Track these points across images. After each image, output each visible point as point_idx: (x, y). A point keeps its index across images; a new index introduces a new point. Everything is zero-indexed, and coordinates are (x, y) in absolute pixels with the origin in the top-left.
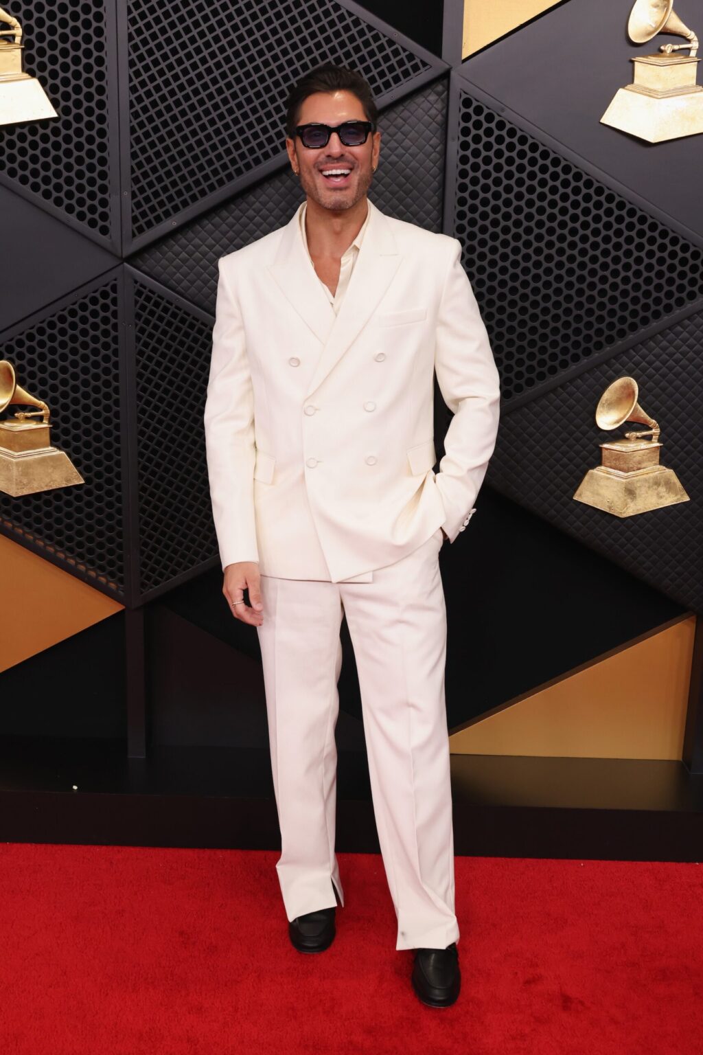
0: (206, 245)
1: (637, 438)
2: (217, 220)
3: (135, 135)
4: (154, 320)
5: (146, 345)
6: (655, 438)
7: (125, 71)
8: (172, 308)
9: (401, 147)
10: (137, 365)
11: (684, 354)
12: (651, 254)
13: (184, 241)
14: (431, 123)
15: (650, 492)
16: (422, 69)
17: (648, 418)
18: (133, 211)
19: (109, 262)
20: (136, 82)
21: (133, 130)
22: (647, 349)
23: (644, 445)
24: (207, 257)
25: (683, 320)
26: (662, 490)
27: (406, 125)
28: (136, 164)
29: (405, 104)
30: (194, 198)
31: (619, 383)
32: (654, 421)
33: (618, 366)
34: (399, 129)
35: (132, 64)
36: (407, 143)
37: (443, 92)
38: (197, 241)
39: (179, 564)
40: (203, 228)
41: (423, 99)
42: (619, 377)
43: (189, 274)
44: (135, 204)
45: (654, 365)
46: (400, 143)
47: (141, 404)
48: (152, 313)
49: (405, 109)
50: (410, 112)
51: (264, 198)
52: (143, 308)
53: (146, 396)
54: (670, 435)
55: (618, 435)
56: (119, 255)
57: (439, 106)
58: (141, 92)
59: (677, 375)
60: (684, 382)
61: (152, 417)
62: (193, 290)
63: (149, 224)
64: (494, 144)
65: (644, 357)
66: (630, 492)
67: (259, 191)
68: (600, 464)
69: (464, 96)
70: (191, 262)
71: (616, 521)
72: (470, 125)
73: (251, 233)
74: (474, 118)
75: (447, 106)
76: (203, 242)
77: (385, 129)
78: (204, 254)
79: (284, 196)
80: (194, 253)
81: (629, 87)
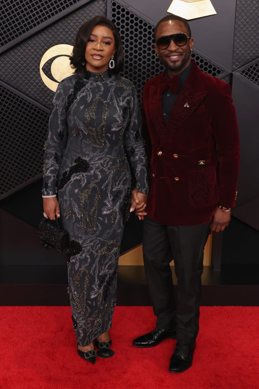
0: (12, 61)
2: (16, 51)
14: (100, 12)
24: (12, 66)
27: (91, 13)
29: (90, 5)
30: (6, 42)
34: (88, 15)
37: (105, 0)
38: (8, 59)
39: (4, 190)
40: (10, 54)
41: (97, 3)
43: (5, 72)
50: (92, 8)
51: (35, 42)
57: (104, 5)
62: (7, 79)
64: (125, 20)
67: (32, 39)
69: (113, 2)
70: (6, 67)
72: (115, 13)
73: (30, 56)
74: (117, 10)
75: (106, 5)
76: (11, 60)
77: (82, 14)
78: (11, 64)
79: (43, 41)
80: (7, 64)
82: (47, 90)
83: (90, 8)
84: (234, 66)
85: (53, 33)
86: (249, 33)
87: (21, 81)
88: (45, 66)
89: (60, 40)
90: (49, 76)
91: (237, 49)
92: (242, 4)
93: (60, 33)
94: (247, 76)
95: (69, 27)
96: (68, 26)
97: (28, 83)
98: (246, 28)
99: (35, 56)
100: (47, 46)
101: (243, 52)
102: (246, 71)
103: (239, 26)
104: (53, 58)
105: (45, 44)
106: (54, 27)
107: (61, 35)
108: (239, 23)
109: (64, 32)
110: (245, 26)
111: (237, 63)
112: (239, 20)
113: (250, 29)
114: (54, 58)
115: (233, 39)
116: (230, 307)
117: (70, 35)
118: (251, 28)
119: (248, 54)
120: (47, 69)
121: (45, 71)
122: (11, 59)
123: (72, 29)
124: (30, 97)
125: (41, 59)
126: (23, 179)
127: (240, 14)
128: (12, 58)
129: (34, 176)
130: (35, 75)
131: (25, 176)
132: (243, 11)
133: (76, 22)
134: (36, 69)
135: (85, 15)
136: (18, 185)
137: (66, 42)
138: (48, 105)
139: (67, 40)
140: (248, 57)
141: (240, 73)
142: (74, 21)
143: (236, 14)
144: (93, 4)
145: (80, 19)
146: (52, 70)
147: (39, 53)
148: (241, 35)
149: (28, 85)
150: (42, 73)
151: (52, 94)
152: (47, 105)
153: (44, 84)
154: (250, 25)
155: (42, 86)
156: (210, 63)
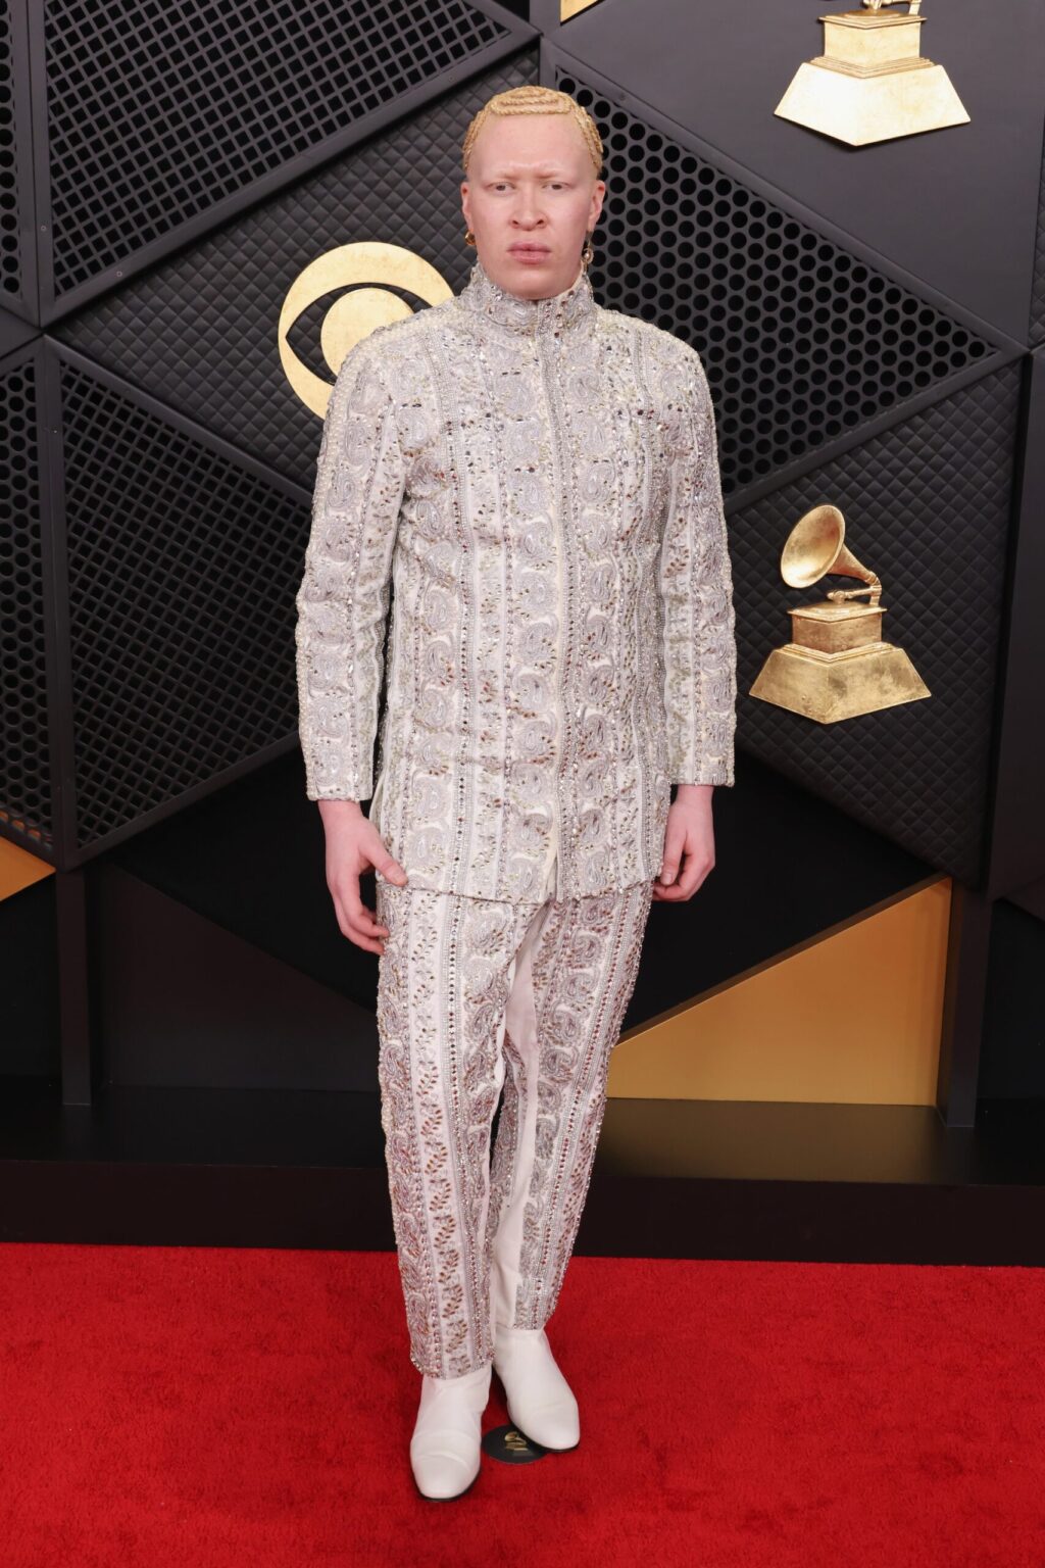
0: (171, 307)
1: (847, 600)
2: (188, 268)
3: (57, 140)
4: (92, 423)
5: (80, 460)
6: (874, 600)
7: (40, 43)
8: (120, 404)
10: (67, 492)
11: (916, 470)
12: (857, 316)
13: (136, 300)
15: (868, 684)
16: (497, 36)
17: (863, 569)
18: (55, 255)
19: (19, 334)
20: (56, 59)
21: (53, 133)
22: (858, 462)
23: (858, 610)
24: (172, 325)
25: (914, 416)
26: (887, 680)
28: (59, 184)
29: (474, 88)
30: (149, 235)
31: (814, 514)
32: (872, 573)
33: (813, 487)
35: (50, 32)
37: (532, 70)
38: (157, 300)
39: (137, 801)
40: (166, 280)
41: (502, 81)
42: (816, 506)
43: (144, 351)
44: (58, 244)
45: (869, 487)
47: (74, 552)
48: (89, 412)
49: (474, 95)
51: (260, 233)
52: (75, 403)
53: (82, 540)
54: (897, 595)
55: (815, 595)
56: (35, 321)
58: (65, 74)
59: (906, 502)
60: (917, 512)
61: (91, 571)
62: (152, 375)
63: (81, 276)
65: (853, 475)
66: (838, 684)
67: (251, 222)
68: (790, 640)
69: (562, 75)
70: (148, 333)
71: (820, 730)
73: (241, 287)
76: (167, 302)
77: (443, 127)
78: (168, 321)
79: (290, 231)
80: (152, 319)
81: (817, 60)
82: (305, 417)
83: (475, 99)
84: (1038, 326)
85: (330, 199)
87: (206, 385)
88: (299, 327)
89: (358, 227)
90: (314, 365)
93: (356, 200)
95: (392, 174)
96: (388, 171)
97: (231, 393)
99: (262, 287)
100: (305, 250)
104: (329, 294)
105: (300, 242)
106: (335, 175)
107: (362, 205)
109: (372, 197)
114: (335, 296)
115: (1035, 220)
116: (1009, 1268)
117: (394, 206)
120: (306, 339)
121: (300, 348)
122: (167, 300)
123: (404, 182)
124: (242, 447)
125: (284, 299)
126: (212, 762)
128: (172, 297)
129: (251, 750)
130: (261, 360)
131: (219, 749)
133: (420, 154)
134: (265, 340)
136: (190, 783)
137: (380, 231)
139: (385, 227)
142: (413, 152)
144: (485, 85)
145: (434, 146)
146: (324, 342)
147: (277, 277)
149: (232, 398)
150: (285, 351)
153: (293, 397)
155: (288, 404)
156: (942, 314)
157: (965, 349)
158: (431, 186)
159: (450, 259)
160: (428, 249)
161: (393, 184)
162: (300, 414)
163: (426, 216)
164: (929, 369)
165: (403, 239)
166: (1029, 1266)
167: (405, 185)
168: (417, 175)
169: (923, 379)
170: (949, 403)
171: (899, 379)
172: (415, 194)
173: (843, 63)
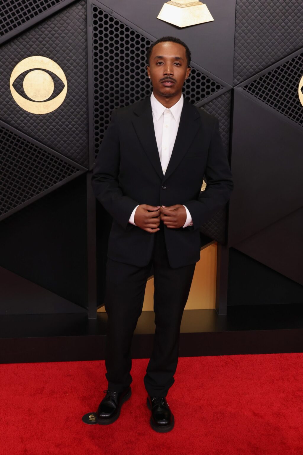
9: (67, 30)
14: (80, 19)
27: (68, 20)
34: (65, 21)
36: (69, 28)
37: (84, 5)
41: (76, 7)
46: (66, 28)
49: (67, 12)
50: (70, 13)
57: (83, 11)
64: (109, 28)
69: (94, 6)
72: (97, 19)
74: (99, 16)
75: (86, 11)
77: (58, 21)
79: (12, 53)
81: (169, 2)
82: (19, 109)
83: (68, 13)
84: (236, 80)
85: (25, 43)
86: (251, 43)
88: (16, 82)
89: (33, 52)
90: (21, 93)
91: (238, 60)
92: (242, 10)
93: (33, 43)
94: (251, 92)
95: (43, 36)
96: (42, 34)
98: (248, 37)
99: (4, 70)
100: (17, 59)
101: (245, 64)
102: (249, 86)
103: (240, 34)
104: (25, 72)
105: (16, 56)
106: (26, 36)
107: (34, 45)
108: (240, 31)
109: (37, 42)
110: (246, 34)
111: (238, 77)
112: (240, 28)
113: (252, 37)
114: (27, 72)
115: (233, 50)
116: (238, 355)
117: (44, 45)
118: (254, 36)
119: (251, 66)
120: (18, 85)
121: (17, 88)
125: (11, 74)
127: (241, 21)
129: (6, 211)
130: (5, 92)
132: (244, 17)
133: (51, 29)
134: (6, 86)
135: (62, 22)
137: (40, 53)
138: (21, 127)
139: (42, 51)
140: (251, 70)
141: (243, 88)
142: (49, 29)
143: (236, 21)
144: (70, 9)
145: (56, 27)
146: (24, 86)
147: (9, 66)
148: (243, 44)
150: (12, 89)
151: (26, 114)
152: (19, 127)
153: (15, 103)
154: (252, 33)
155: (14, 105)
156: (208, 77)
157: (215, 87)
158: (55, 39)
159: (62, 61)
160: (55, 58)
161: (44, 39)
162: (18, 108)
163: (54, 48)
164: (205, 93)
165: (47, 55)
166: (244, 354)
167: (47, 39)
168: (51, 36)
169: (203, 96)
170: (211, 103)
171: (196, 96)
172: (51, 42)
173: (176, 3)
